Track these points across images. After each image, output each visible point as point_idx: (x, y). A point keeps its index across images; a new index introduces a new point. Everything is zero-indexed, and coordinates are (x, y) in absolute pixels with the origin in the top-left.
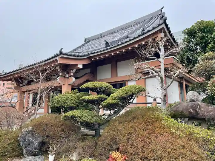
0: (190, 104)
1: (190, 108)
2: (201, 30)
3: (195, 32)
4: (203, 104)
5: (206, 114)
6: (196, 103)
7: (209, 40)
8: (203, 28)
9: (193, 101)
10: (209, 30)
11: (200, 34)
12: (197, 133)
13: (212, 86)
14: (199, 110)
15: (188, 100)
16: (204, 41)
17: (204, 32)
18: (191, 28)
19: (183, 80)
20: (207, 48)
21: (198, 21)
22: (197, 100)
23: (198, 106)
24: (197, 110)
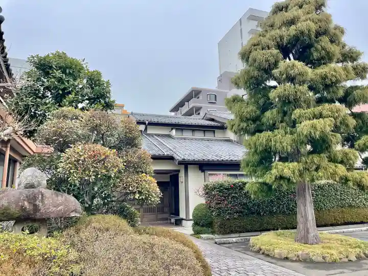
0: (26, 191)
1: (24, 200)
2: (60, 68)
3: (51, 67)
4: (49, 193)
5: (53, 209)
6: (36, 190)
7: (70, 88)
8: (64, 65)
9: (32, 186)
10: (73, 72)
11: (58, 74)
12: (33, 248)
13: (67, 162)
14: (41, 204)
15: (23, 185)
16: (62, 87)
17: (64, 72)
18: (45, 59)
19: (6, 147)
20: (65, 99)
21: (58, 52)
22: (39, 184)
23: (40, 196)
24: (37, 203)
